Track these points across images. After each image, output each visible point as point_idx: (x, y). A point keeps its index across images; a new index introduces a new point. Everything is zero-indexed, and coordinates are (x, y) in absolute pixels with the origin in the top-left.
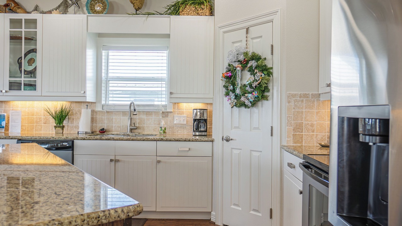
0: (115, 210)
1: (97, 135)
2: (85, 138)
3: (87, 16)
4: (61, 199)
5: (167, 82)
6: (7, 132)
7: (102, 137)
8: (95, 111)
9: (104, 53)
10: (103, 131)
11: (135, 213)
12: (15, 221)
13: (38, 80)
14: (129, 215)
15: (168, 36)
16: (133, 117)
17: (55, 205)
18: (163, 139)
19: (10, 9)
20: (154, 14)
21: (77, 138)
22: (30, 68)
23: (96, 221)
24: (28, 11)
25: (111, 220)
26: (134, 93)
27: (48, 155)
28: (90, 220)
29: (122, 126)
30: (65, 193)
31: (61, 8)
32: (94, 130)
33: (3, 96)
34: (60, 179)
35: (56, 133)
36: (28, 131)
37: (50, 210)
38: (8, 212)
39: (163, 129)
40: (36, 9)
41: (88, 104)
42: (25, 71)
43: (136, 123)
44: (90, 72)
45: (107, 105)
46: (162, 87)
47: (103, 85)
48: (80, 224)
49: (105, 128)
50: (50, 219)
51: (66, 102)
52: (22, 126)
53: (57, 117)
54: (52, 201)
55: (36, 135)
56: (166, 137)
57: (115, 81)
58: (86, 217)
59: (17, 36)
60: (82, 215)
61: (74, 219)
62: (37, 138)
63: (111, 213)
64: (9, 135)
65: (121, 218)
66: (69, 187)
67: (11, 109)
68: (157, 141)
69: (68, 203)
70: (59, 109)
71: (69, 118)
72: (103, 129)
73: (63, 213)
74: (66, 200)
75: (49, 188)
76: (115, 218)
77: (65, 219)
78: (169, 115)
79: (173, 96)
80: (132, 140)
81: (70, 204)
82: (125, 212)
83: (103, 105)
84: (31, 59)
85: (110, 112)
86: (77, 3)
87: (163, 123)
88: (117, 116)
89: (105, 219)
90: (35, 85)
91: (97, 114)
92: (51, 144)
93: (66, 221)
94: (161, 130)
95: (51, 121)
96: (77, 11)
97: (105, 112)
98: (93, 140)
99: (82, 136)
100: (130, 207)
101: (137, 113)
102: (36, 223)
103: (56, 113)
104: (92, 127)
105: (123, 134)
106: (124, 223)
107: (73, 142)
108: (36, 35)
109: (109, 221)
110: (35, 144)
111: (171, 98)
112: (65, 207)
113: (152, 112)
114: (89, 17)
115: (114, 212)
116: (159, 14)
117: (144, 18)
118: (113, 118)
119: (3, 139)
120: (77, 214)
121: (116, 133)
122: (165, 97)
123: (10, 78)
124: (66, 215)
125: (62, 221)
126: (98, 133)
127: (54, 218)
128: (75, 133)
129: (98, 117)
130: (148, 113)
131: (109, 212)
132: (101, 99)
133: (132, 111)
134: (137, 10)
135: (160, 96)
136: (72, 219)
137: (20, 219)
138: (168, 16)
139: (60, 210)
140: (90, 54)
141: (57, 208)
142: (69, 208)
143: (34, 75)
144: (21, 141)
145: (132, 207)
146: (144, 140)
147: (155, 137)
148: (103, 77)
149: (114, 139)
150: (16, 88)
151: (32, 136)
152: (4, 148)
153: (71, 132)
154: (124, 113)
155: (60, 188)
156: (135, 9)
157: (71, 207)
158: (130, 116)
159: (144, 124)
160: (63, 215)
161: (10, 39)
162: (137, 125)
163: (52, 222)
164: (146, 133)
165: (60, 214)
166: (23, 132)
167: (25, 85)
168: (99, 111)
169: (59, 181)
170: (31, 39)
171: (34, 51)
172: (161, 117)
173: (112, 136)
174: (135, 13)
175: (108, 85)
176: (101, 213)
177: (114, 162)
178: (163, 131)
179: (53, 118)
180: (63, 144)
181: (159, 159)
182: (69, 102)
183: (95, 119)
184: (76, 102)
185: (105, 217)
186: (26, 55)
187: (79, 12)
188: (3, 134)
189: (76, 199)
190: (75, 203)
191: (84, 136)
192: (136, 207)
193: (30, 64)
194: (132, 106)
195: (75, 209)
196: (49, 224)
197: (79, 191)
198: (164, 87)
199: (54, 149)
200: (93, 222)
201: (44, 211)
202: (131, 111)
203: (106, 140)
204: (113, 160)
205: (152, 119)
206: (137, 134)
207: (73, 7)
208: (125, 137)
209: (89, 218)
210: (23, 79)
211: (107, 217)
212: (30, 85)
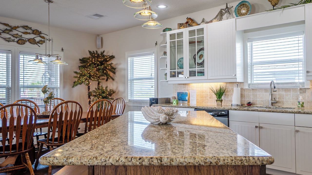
0: (253, 157)
1: (245, 107)
2: (237, 109)
3: (236, 19)
4: (219, 146)
5: (304, 62)
6: (189, 104)
7: (249, 109)
8: (243, 89)
9: (249, 44)
10: (249, 104)
11: (268, 162)
12: (195, 154)
13: (206, 68)
14: (263, 163)
15: (303, 22)
16: (273, 93)
17: (215, 149)
18: (300, 112)
19: (189, 25)
20: (289, 6)
21: (231, 109)
22: (200, 61)
23: (240, 163)
24: (198, 23)
25: (250, 164)
26: (274, 73)
27: (212, 120)
28: (236, 161)
29: (265, 100)
30: (222, 143)
31: (218, 17)
32: (243, 103)
33: (186, 80)
34: (219, 134)
35: (218, 105)
36: (200, 103)
37: (212, 151)
38: (191, 148)
39: (301, 103)
40: (203, 21)
41: (238, 84)
42: (198, 63)
43: (277, 98)
44: (239, 60)
45: (252, 84)
46: (299, 67)
47: (249, 69)
48: (230, 162)
49: (251, 102)
50: (213, 156)
51: (223, 83)
52: (197, 100)
53: (218, 93)
54: (214, 146)
55: (205, 106)
56: (304, 110)
57: (258, 65)
58: (234, 159)
59: (193, 41)
60: (231, 157)
61: (227, 158)
62: (206, 108)
63: (250, 159)
64: (190, 106)
65: (257, 164)
66: (224, 139)
67: (191, 88)
68: (295, 113)
69: (223, 149)
70: (218, 88)
71: (225, 95)
72: (250, 102)
73: (220, 154)
74: (222, 147)
75: (213, 139)
76: (253, 163)
77: (221, 157)
78: (306, 91)
79: (309, 74)
80: (273, 112)
81: (224, 149)
82: (260, 160)
83: (249, 84)
84: (201, 55)
85: (255, 89)
86: (229, 11)
87: (301, 98)
88: (261, 92)
89: (246, 162)
90: (204, 72)
91: (245, 91)
92: (214, 112)
93: (222, 159)
94: (299, 104)
95: (214, 97)
96: (228, 16)
97: (251, 89)
98: (242, 110)
99: (234, 108)
100: (264, 157)
101: (277, 90)
102: (205, 156)
103: (217, 90)
104: (241, 101)
105: (265, 106)
106: (260, 169)
107: (228, 111)
108: (203, 38)
109: (249, 164)
110: (204, 112)
111: (308, 76)
112: (221, 150)
113: (290, 89)
114: (237, 20)
115: (252, 159)
116: (294, 5)
117: (280, 12)
118: (257, 94)
119: (187, 108)
120: (228, 155)
121: (260, 106)
122: (302, 75)
123: (189, 69)
124: (221, 155)
125: (220, 158)
126: (246, 105)
127: (215, 155)
128: (230, 105)
129: (246, 93)
130: (287, 90)
131: (249, 158)
132: (248, 79)
133: (273, 88)
134: (274, 6)
135: (297, 75)
136: (225, 158)
137: (197, 153)
138: (303, 5)
139: (218, 152)
140: (239, 46)
141: (217, 151)
142: (224, 151)
143: (203, 66)
144: (196, 109)
145: (265, 157)
146: (283, 112)
147: (293, 110)
148: (248, 63)
149: (258, 111)
150: (193, 75)
151: (203, 106)
152: (188, 114)
153: (227, 105)
154: (266, 90)
155: (219, 139)
156: (273, 5)
157: (225, 151)
158: (271, 92)
159: (284, 98)
160: (220, 155)
161: (189, 44)
162: (277, 100)
163: (214, 157)
164: (285, 106)
165: (218, 154)
166: (198, 104)
167: (198, 72)
168: (246, 89)
169: (218, 135)
170: (201, 42)
171: (202, 49)
172: (299, 93)
173: (257, 108)
174: (273, 9)
175: (252, 68)
176: (243, 158)
177: (259, 128)
178: (301, 105)
179: (215, 94)
180: (222, 112)
181: (297, 128)
182: (225, 82)
183: (243, 95)
184: (230, 83)
185: (246, 160)
186: (198, 53)
187: (230, 17)
188: (187, 105)
189: (228, 147)
190: (227, 149)
191: (236, 108)
192: (269, 158)
193: (200, 59)
194: (272, 84)
195: (227, 153)
196: (212, 158)
197: (230, 142)
198: (301, 67)
199: (216, 116)
200: (238, 163)
201: (209, 151)
202: (271, 88)
203: (252, 111)
204: (258, 127)
205: (290, 95)
206: (278, 107)
207: (226, 15)
208: (267, 109)
209: (236, 159)
210: (197, 69)
211: (248, 161)
212: (201, 72)
